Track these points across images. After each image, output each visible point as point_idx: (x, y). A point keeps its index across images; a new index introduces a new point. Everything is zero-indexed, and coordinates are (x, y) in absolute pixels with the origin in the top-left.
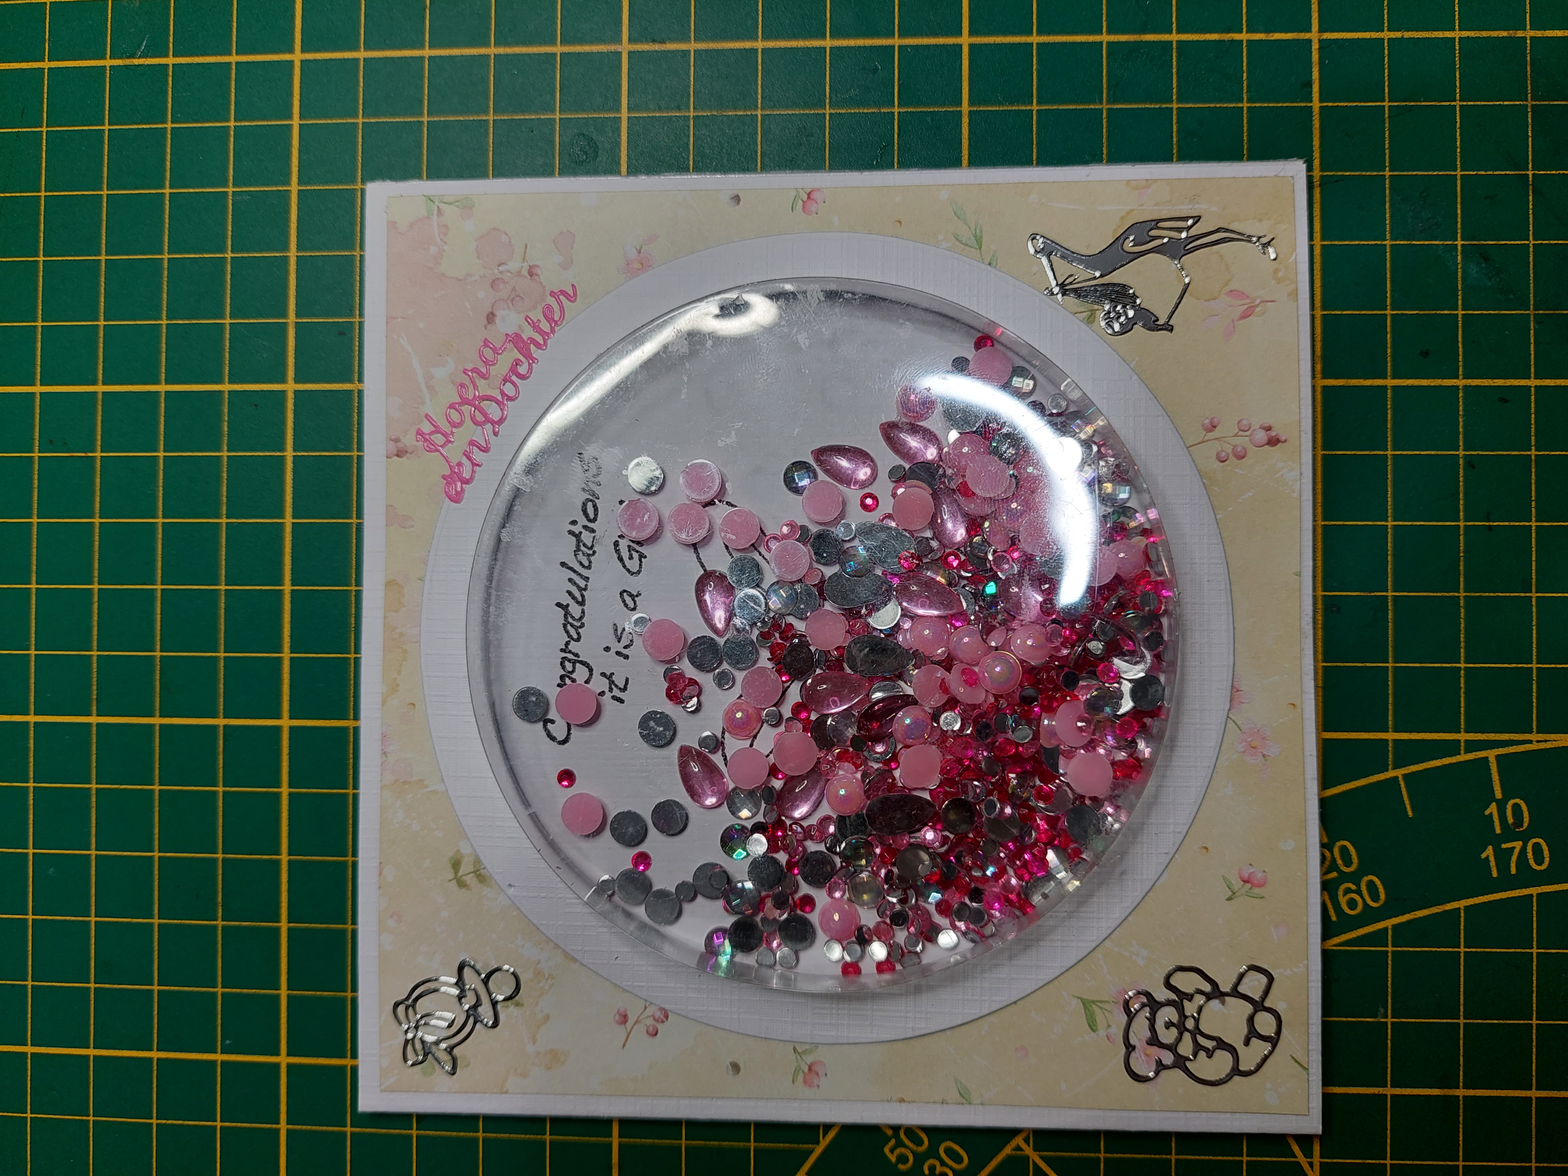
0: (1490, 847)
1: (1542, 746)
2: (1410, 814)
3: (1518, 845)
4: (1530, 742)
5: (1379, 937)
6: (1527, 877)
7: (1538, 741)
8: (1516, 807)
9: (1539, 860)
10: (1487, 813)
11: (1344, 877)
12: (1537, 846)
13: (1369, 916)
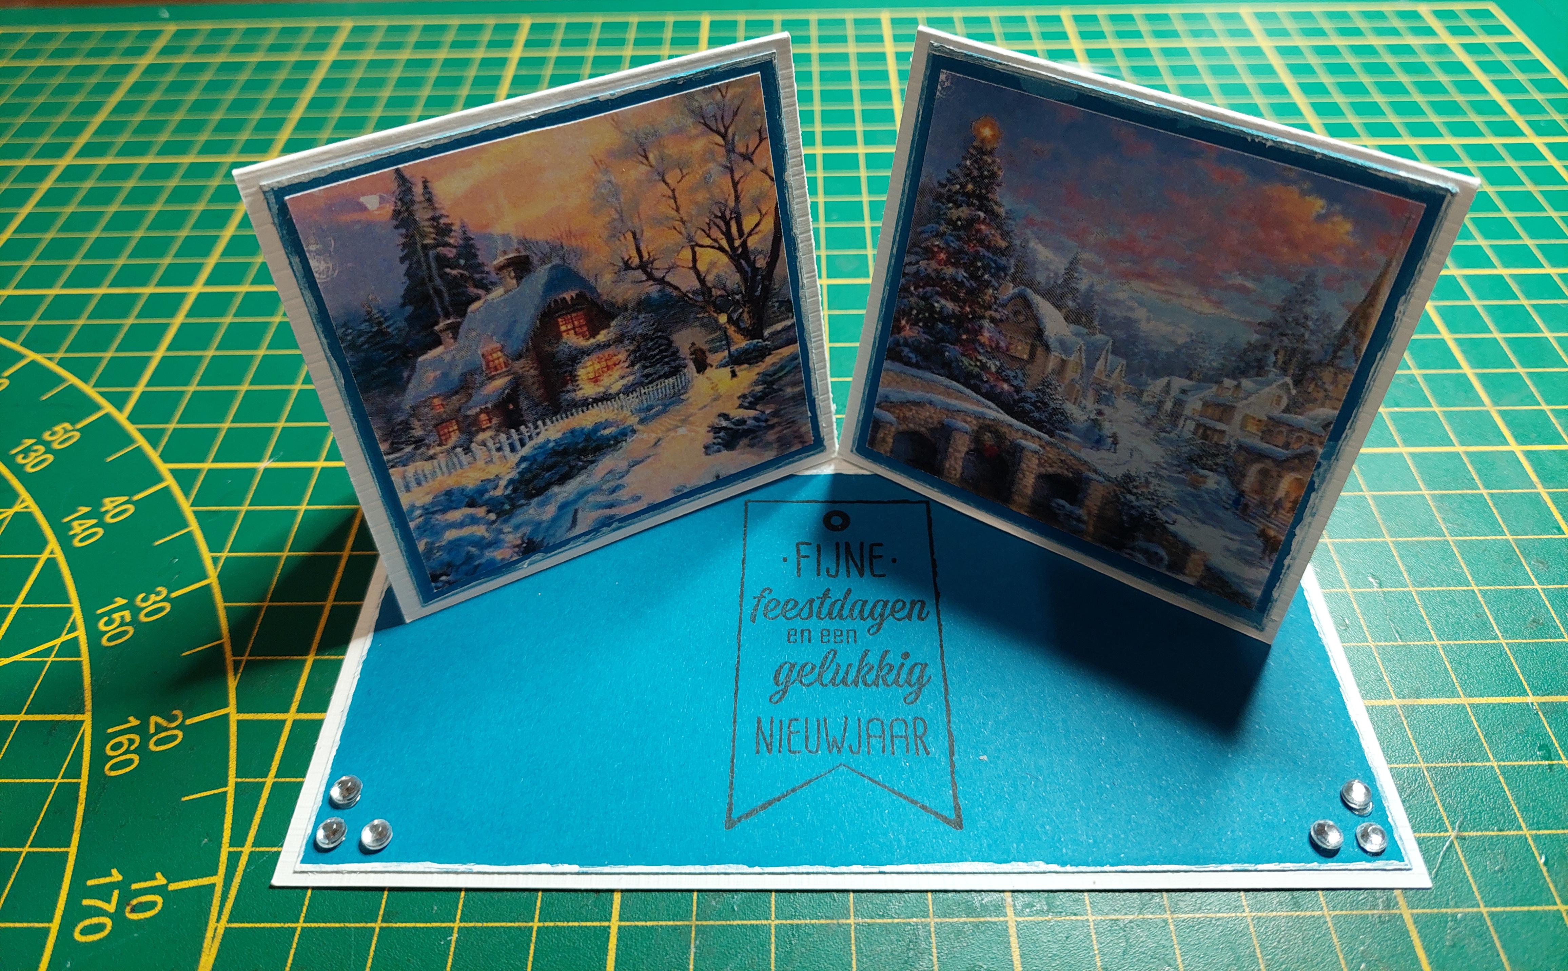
1: (209, 934)
7: (216, 929)
9: (85, 932)
12: (100, 927)
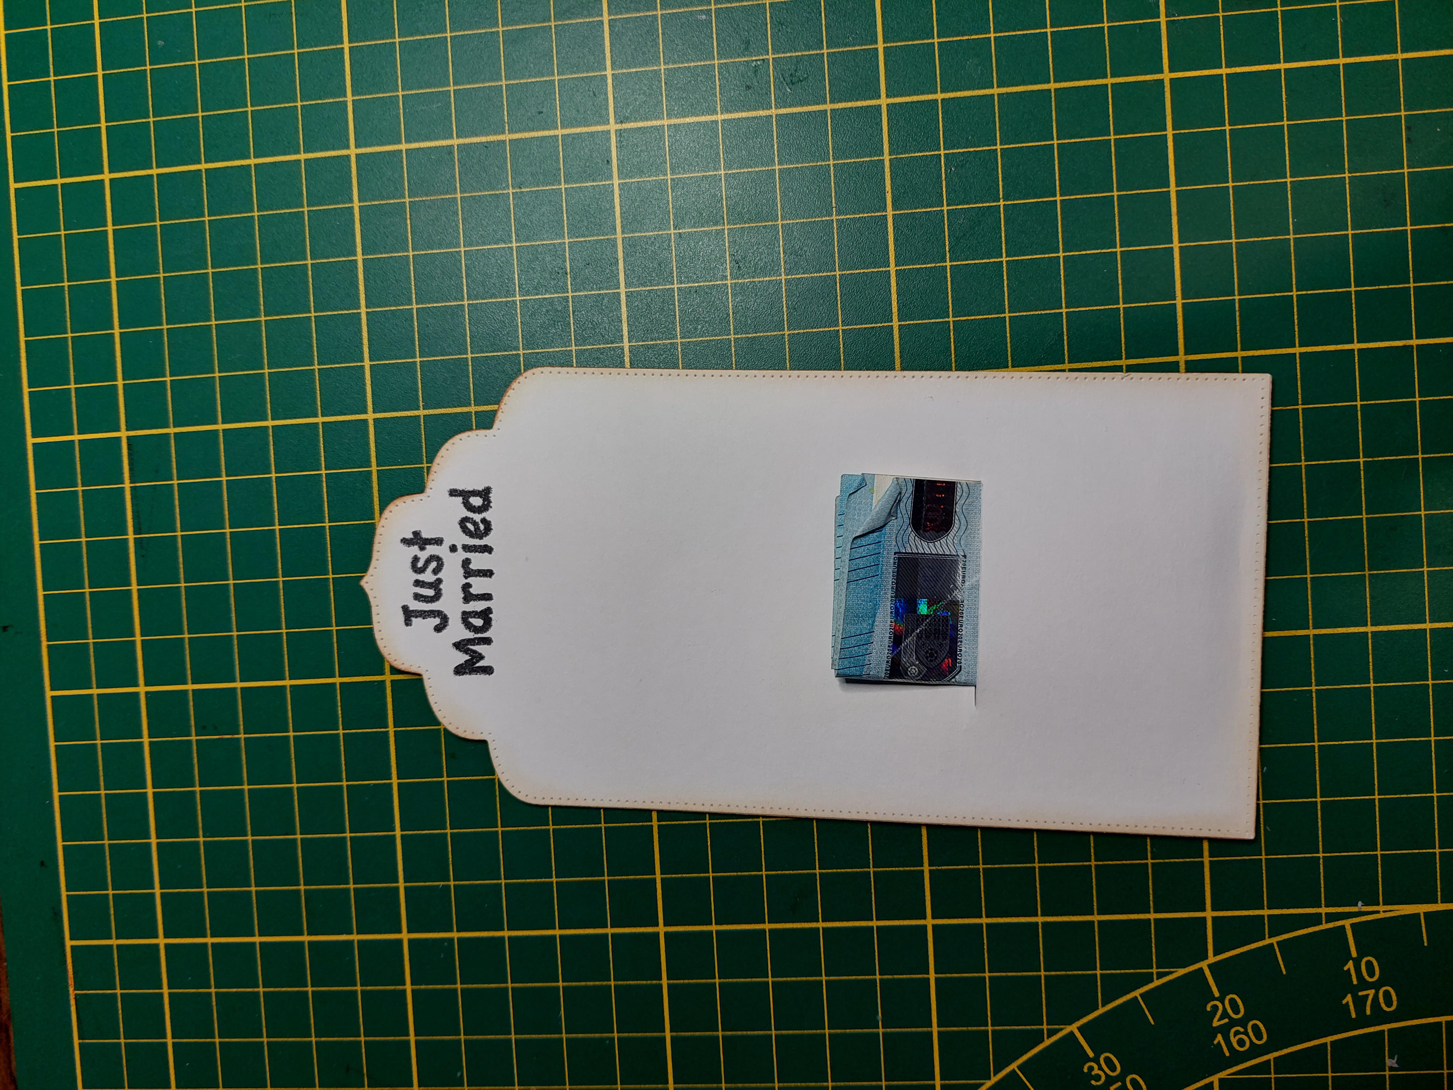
0: (1349, 996)
1: (1389, 915)
2: (1284, 972)
3: (1371, 992)
4: (1378, 912)
5: (1264, 1067)
6: (1380, 1017)
7: (1384, 912)
8: (1369, 963)
9: (1389, 1003)
10: (1346, 968)
11: (1233, 1023)
12: (1387, 994)
13: (1255, 1051)
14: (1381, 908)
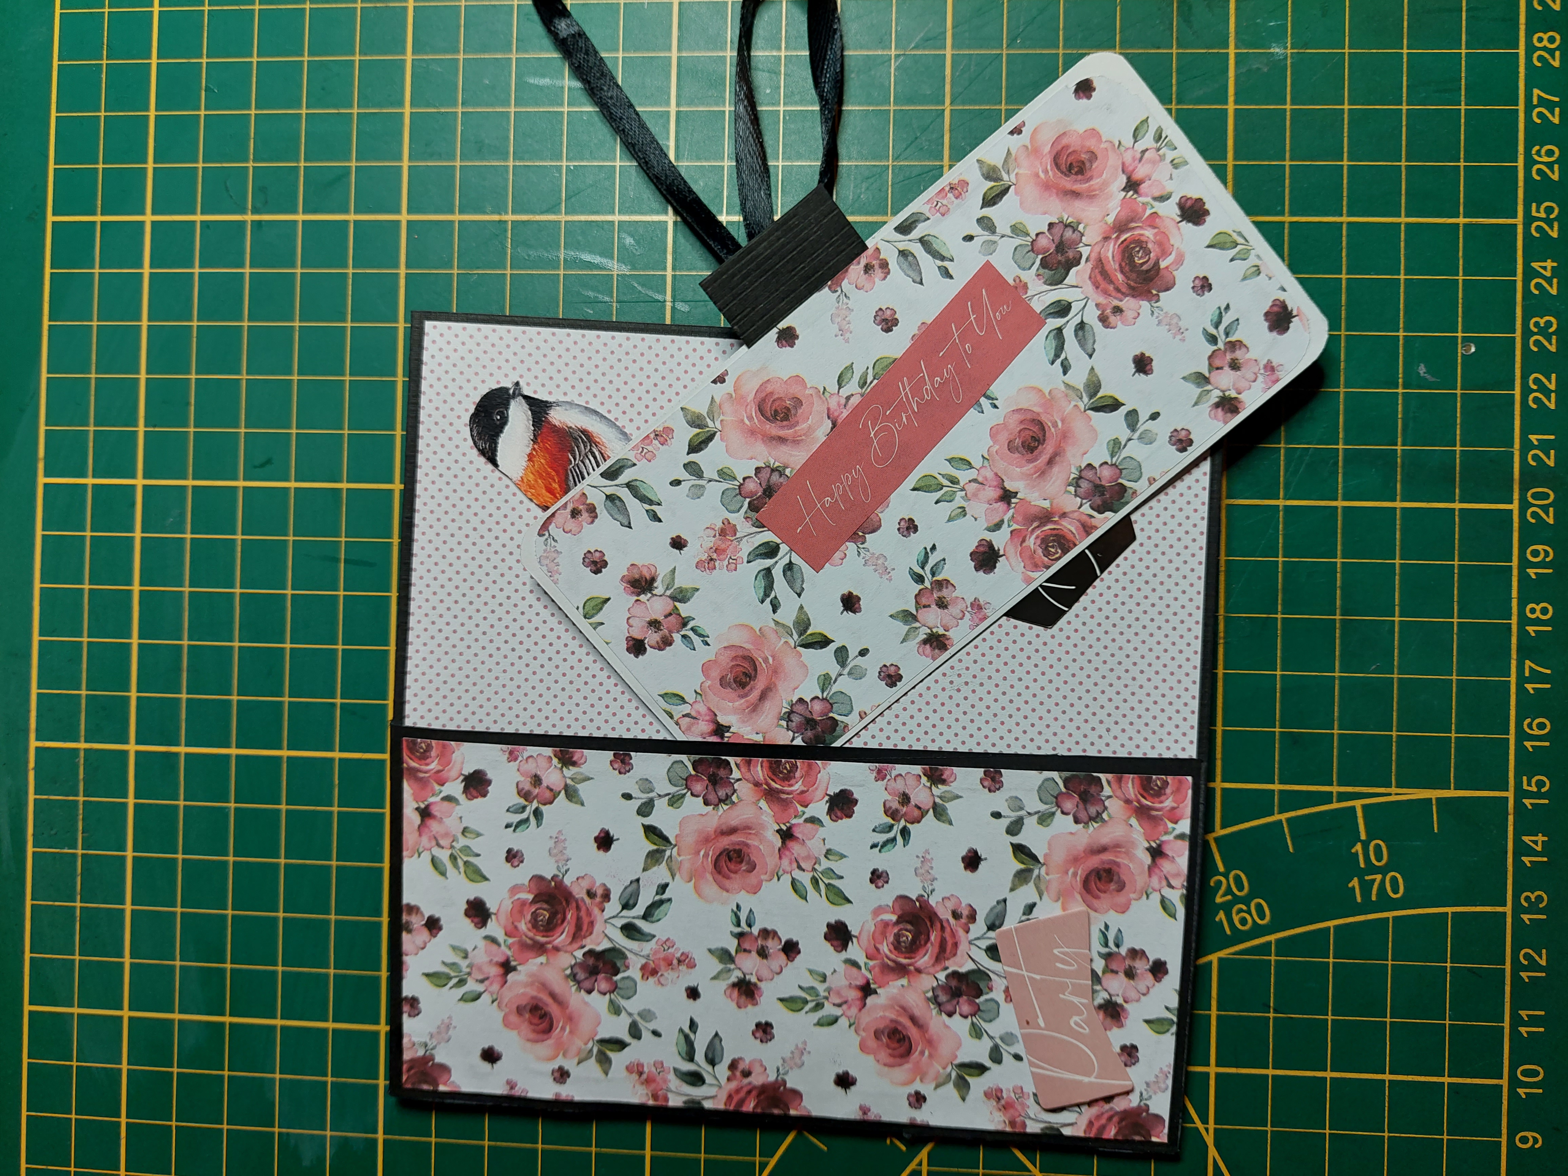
0: (1356, 879)
2: (1291, 850)
3: (1379, 877)
4: (1390, 794)
5: (1264, 949)
6: (1385, 903)
8: (1378, 847)
10: (1353, 851)
11: (1237, 900)
13: (1257, 931)
14: (1393, 790)
